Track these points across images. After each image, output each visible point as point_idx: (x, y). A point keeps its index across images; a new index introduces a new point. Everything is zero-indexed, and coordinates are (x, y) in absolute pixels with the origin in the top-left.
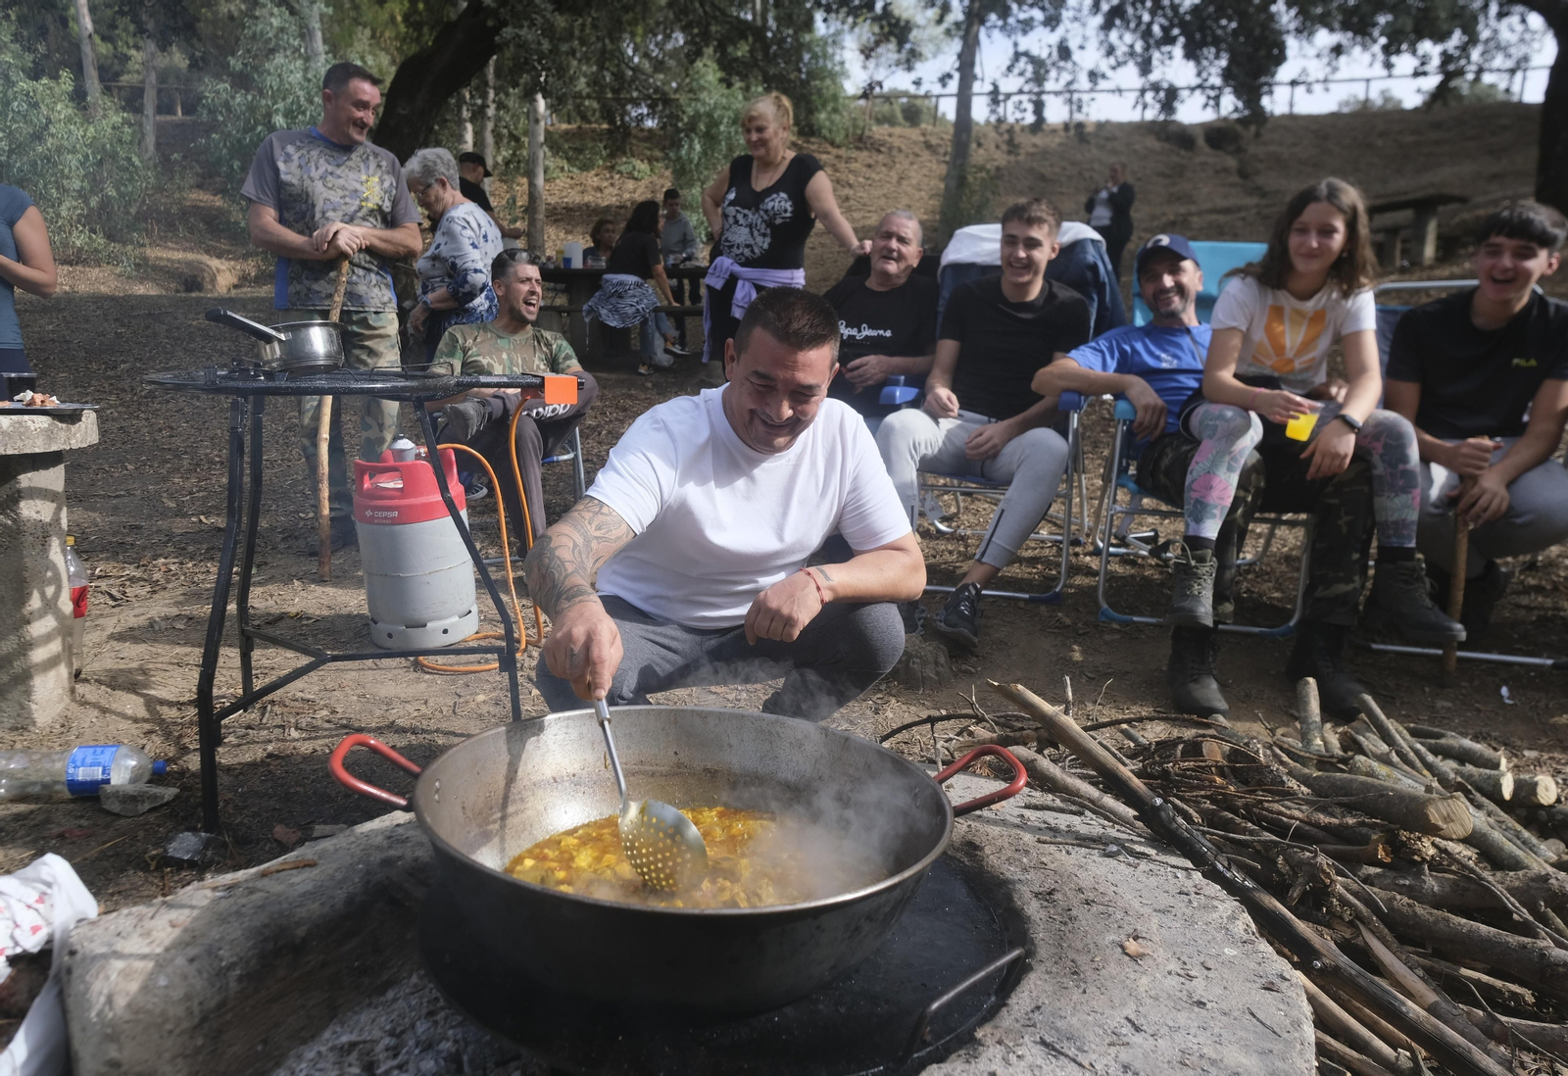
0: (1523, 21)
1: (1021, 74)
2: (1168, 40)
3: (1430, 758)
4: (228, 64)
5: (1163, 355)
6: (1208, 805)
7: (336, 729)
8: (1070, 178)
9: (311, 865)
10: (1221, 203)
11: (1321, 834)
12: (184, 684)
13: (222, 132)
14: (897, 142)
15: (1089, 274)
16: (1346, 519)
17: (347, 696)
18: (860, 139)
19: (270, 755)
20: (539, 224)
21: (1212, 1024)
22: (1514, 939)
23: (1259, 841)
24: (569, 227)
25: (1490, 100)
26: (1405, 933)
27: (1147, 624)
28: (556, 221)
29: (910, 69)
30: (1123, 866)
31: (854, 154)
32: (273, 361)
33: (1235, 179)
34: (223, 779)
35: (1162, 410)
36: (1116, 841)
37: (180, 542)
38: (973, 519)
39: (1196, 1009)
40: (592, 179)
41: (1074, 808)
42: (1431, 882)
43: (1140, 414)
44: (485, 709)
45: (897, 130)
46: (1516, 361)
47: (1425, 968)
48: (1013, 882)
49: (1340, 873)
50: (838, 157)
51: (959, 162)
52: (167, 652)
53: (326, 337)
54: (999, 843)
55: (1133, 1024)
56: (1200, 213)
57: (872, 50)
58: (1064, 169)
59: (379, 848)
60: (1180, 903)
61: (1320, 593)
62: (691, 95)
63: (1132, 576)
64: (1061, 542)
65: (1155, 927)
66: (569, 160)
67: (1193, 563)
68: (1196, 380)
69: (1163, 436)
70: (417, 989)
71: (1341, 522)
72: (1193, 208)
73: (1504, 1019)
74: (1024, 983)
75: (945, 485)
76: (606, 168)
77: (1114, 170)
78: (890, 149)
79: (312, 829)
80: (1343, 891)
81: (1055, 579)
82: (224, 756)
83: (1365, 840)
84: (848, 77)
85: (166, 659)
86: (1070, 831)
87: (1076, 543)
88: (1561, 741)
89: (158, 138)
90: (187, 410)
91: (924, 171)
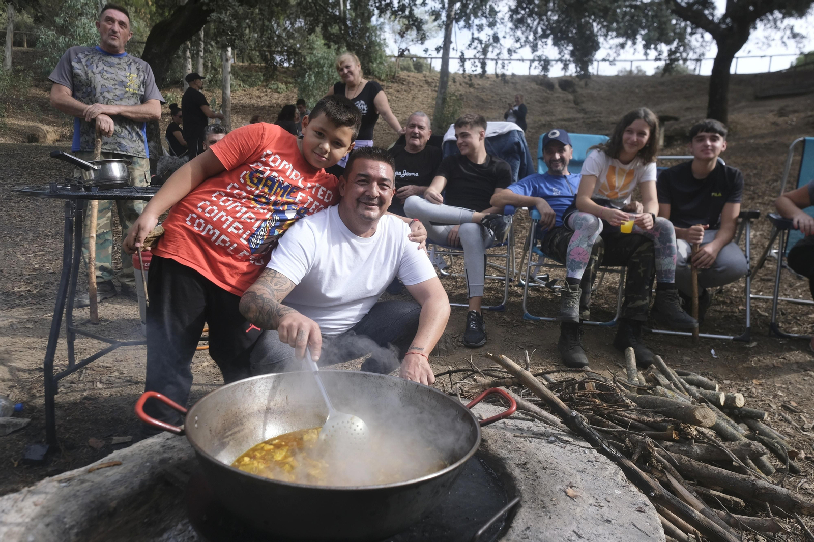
0: (702, 37)
1: (475, 48)
2: (545, 35)
3: (688, 386)
4: (55, 21)
5: (554, 189)
6: (591, 413)
7: (124, 382)
8: (495, 101)
9: (118, 464)
10: (566, 116)
11: (643, 426)
12: (32, 359)
13: (50, 57)
14: (412, 80)
15: (516, 147)
16: (642, 269)
17: (129, 364)
18: (393, 77)
19: (86, 398)
20: (228, 114)
21: (616, 532)
22: (739, 476)
23: (617, 431)
24: (244, 116)
25: (685, 74)
26: (687, 474)
27: (547, 321)
28: (236, 112)
29: (422, 43)
30: (558, 448)
31: (390, 85)
32: (90, 180)
33: (572, 105)
34: (58, 413)
35: (553, 215)
36: (553, 435)
37: (28, 279)
38: (458, 268)
39: (607, 524)
40: (255, 92)
41: (529, 417)
42: (696, 448)
43: (543, 217)
44: (208, 370)
45: (412, 74)
46: (713, 194)
47: (697, 492)
48: (505, 459)
49: (656, 446)
51: (443, 91)
52: (21, 341)
53: (121, 168)
54: (495, 438)
55: (577, 534)
56: (557, 121)
57: (404, 33)
58: (493, 97)
59: (158, 453)
60: (589, 467)
61: (630, 305)
62: (310, 51)
63: (538, 297)
64: (504, 280)
65: (579, 480)
66: (243, 81)
67: (570, 291)
68: (570, 201)
69: (554, 228)
70: (181, 532)
71: (640, 271)
72: (553, 118)
73: (735, 516)
74: (518, 514)
75: (443, 251)
76: (263, 86)
77: (517, 98)
78: (408, 83)
79: (112, 439)
80: (657, 455)
81: (501, 299)
82: (57, 398)
83: (665, 429)
84: (387, 46)
85: (22, 345)
86: (529, 430)
87: (510, 280)
88: (739, 375)
89: (13, 59)
90: (30, 207)
91: (425, 95)
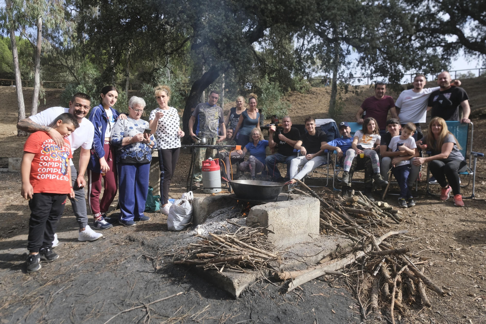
5: (345, 143)
15: (332, 128)
16: (368, 169)
18: (308, 91)
31: (307, 95)
35: (342, 153)
43: (338, 154)
45: (319, 89)
50: (302, 96)
51: (333, 97)
61: (366, 182)
67: (345, 174)
78: (317, 93)
91: (326, 99)
